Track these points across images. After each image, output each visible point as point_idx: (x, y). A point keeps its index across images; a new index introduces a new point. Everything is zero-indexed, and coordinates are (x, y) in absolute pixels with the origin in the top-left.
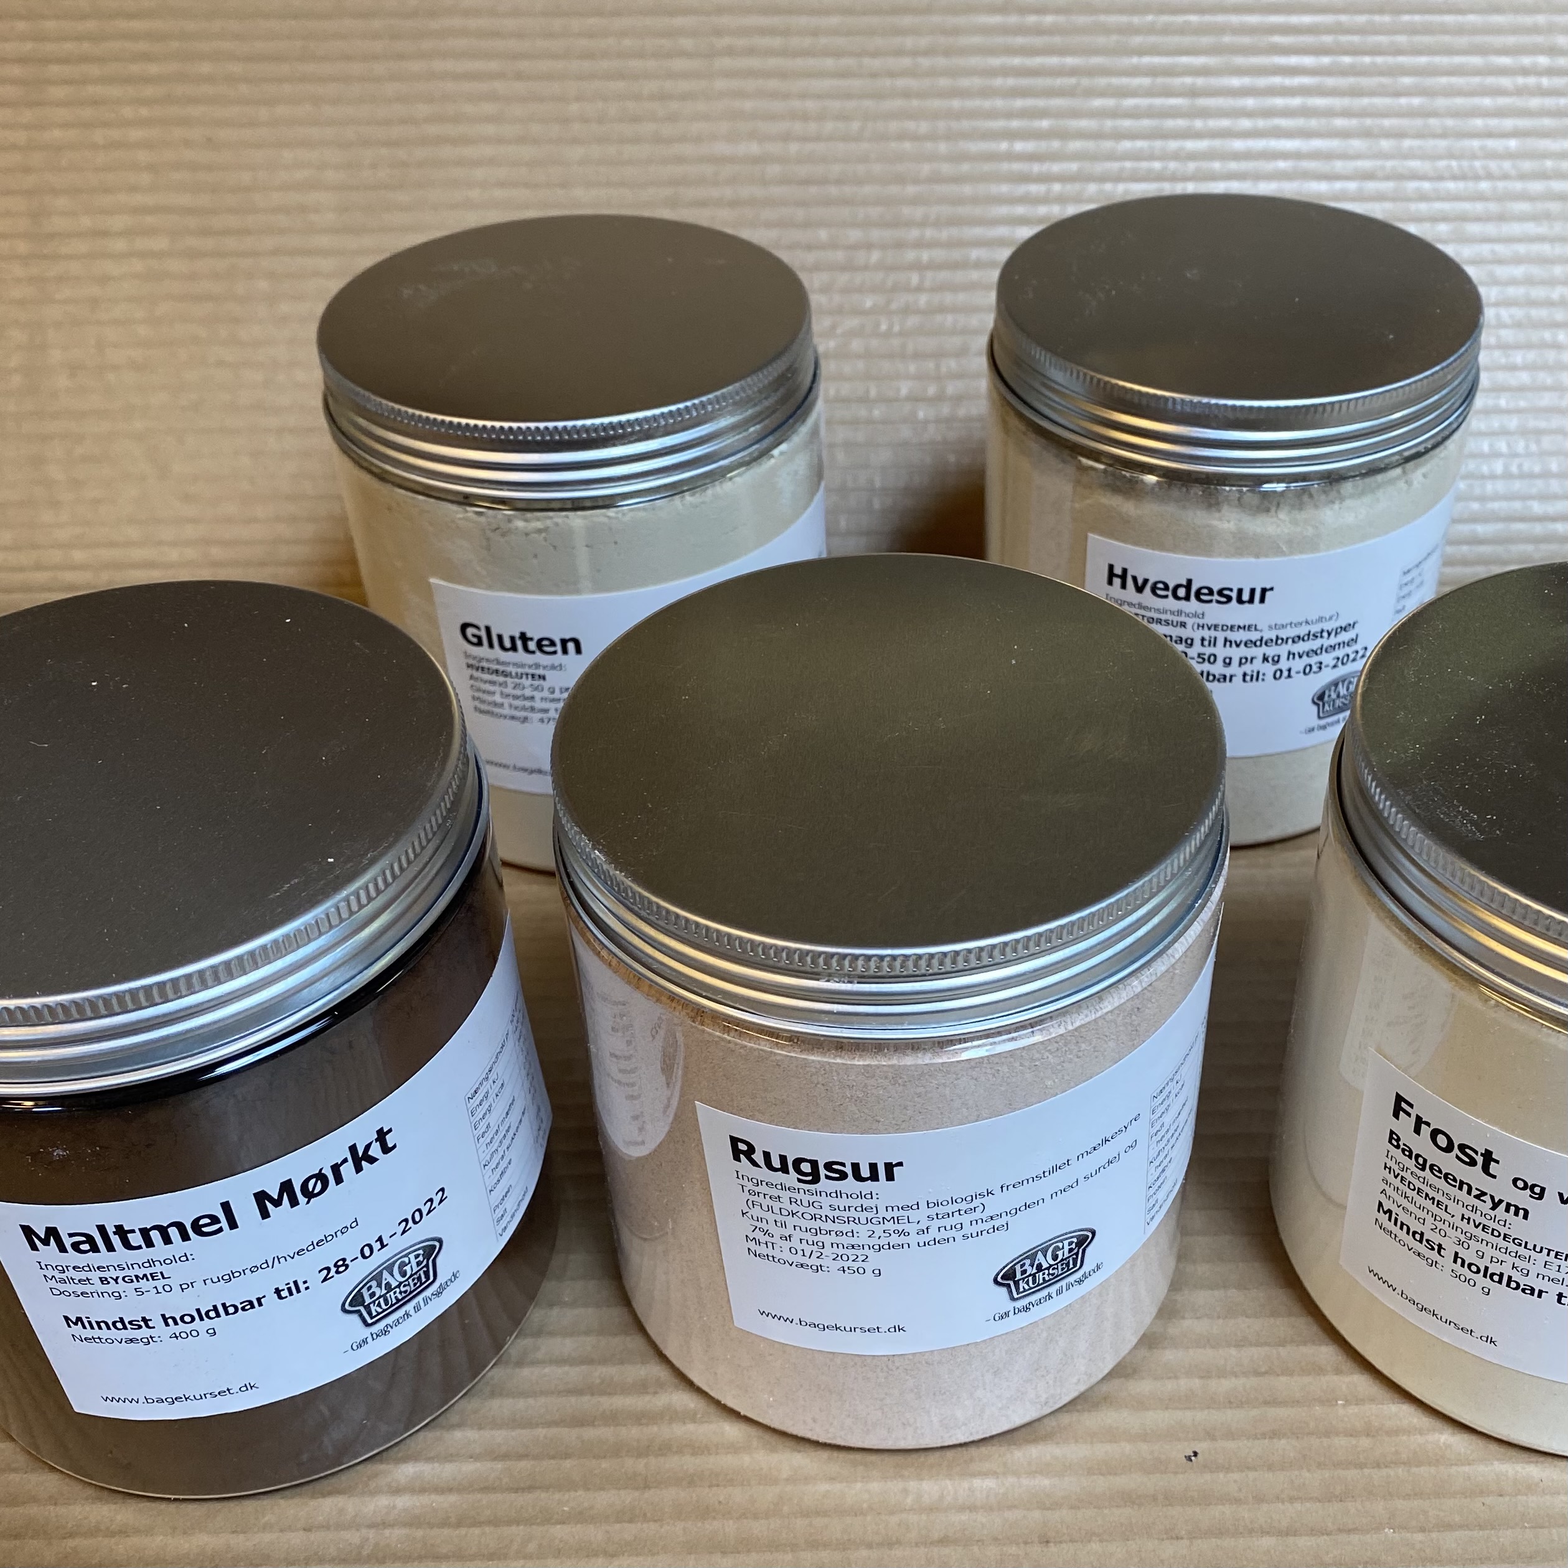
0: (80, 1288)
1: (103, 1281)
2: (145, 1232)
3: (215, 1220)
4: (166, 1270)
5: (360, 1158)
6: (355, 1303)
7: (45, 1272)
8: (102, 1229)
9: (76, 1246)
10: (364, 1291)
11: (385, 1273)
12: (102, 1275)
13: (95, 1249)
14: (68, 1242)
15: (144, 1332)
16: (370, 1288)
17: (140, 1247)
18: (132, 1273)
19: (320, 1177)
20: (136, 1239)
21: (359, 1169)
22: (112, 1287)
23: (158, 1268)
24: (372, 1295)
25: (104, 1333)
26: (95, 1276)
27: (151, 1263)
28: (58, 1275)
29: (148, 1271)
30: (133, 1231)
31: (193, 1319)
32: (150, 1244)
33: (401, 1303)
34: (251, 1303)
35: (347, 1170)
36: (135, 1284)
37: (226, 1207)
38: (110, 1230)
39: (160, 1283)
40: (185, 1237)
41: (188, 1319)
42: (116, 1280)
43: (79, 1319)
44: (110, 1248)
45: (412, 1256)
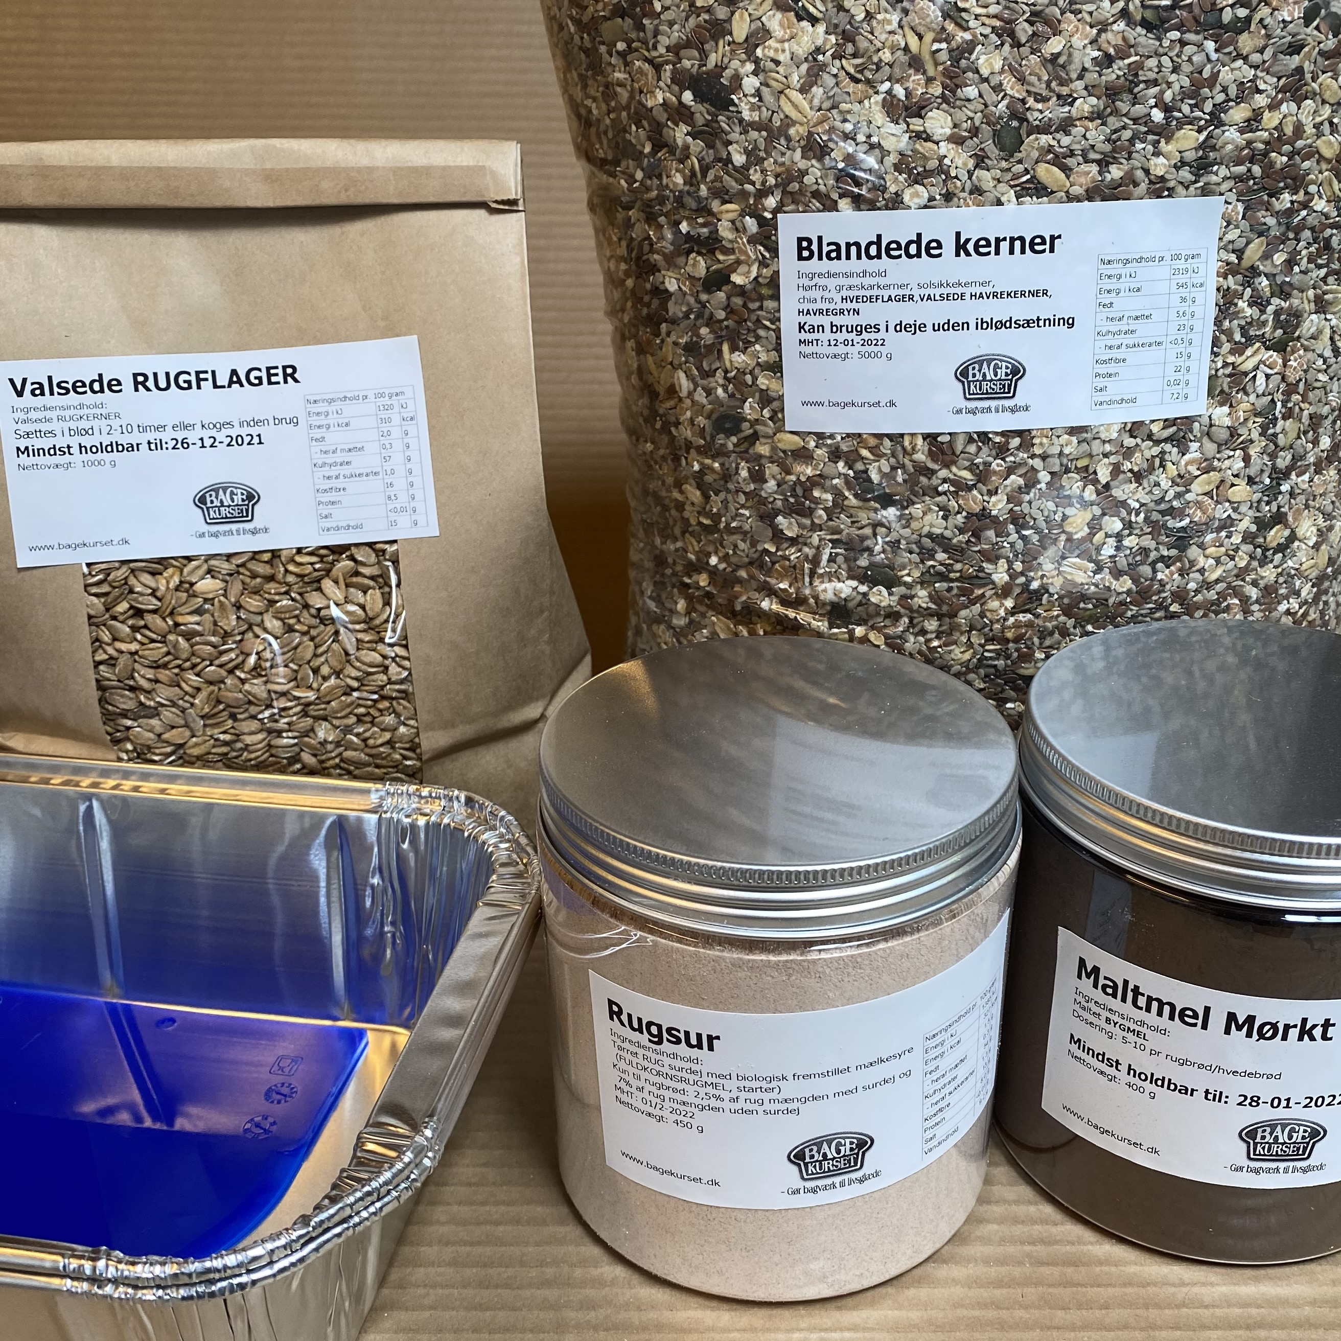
0: (1091, 1019)
1: (1108, 1020)
2: (1150, 999)
3: (1195, 1016)
4: (1149, 1034)
5: (1305, 1032)
6: (1249, 1135)
7: (1077, 997)
8: (1126, 983)
9: (1104, 987)
10: (1260, 1130)
11: (1279, 1128)
12: (1109, 1016)
13: (1114, 995)
14: (1102, 982)
15: (1112, 1071)
16: (1264, 1131)
17: (1141, 1009)
18: (1127, 1024)
19: (1274, 1026)
20: (1142, 1001)
21: (1301, 1039)
22: (1109, 1028)
23: (1144, 1030)
24: (1263, 1137)
25: (1089, 1059)
26: (1105, 1014)
27: (1143, 1023)
28: (1083, 1003)
29: (1137, 1028)
30: (1143, 995)
31: (1146, 1079)
32: (1148, 1010)
33: (1278, 1158)
34: (1187, 1089)
35: (1294, 1033)
36: (1125, 1034)
37: (1207, 1010)
38: (1131, 986)
39: (1140, 1041)
40: (1172, 1018)
41: (1143, 1077)
42: (1115, 1024)
43: (1079, 1040)
44: (1124, 1000)
45: (1302, 1128)
